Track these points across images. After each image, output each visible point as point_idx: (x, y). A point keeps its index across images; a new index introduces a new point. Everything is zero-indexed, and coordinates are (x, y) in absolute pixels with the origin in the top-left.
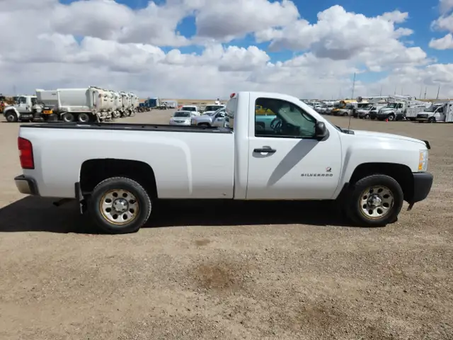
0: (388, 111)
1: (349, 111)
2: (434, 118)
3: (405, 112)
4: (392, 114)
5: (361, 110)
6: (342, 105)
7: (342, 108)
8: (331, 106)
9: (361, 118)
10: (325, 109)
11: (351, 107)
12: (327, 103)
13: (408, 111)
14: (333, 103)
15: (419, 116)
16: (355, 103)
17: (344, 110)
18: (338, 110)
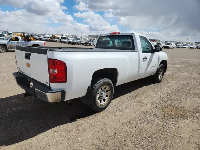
0: (75, 41)
1: (58, 40)
2: (90, 44)
3: (81, 41)
4: (77, 42)
5: (63, 40)
6: (54, 37)
7: (54, 38)
8: (49, 37)
9: (64, 43)
10: (46, 39)
11: (58, 38)
12: (46, 36)
13: (82, 41)
14: (49, 36)
15: (86, 43)
16: (60, 36)
17: (55, 40)
18: (53, 39)
